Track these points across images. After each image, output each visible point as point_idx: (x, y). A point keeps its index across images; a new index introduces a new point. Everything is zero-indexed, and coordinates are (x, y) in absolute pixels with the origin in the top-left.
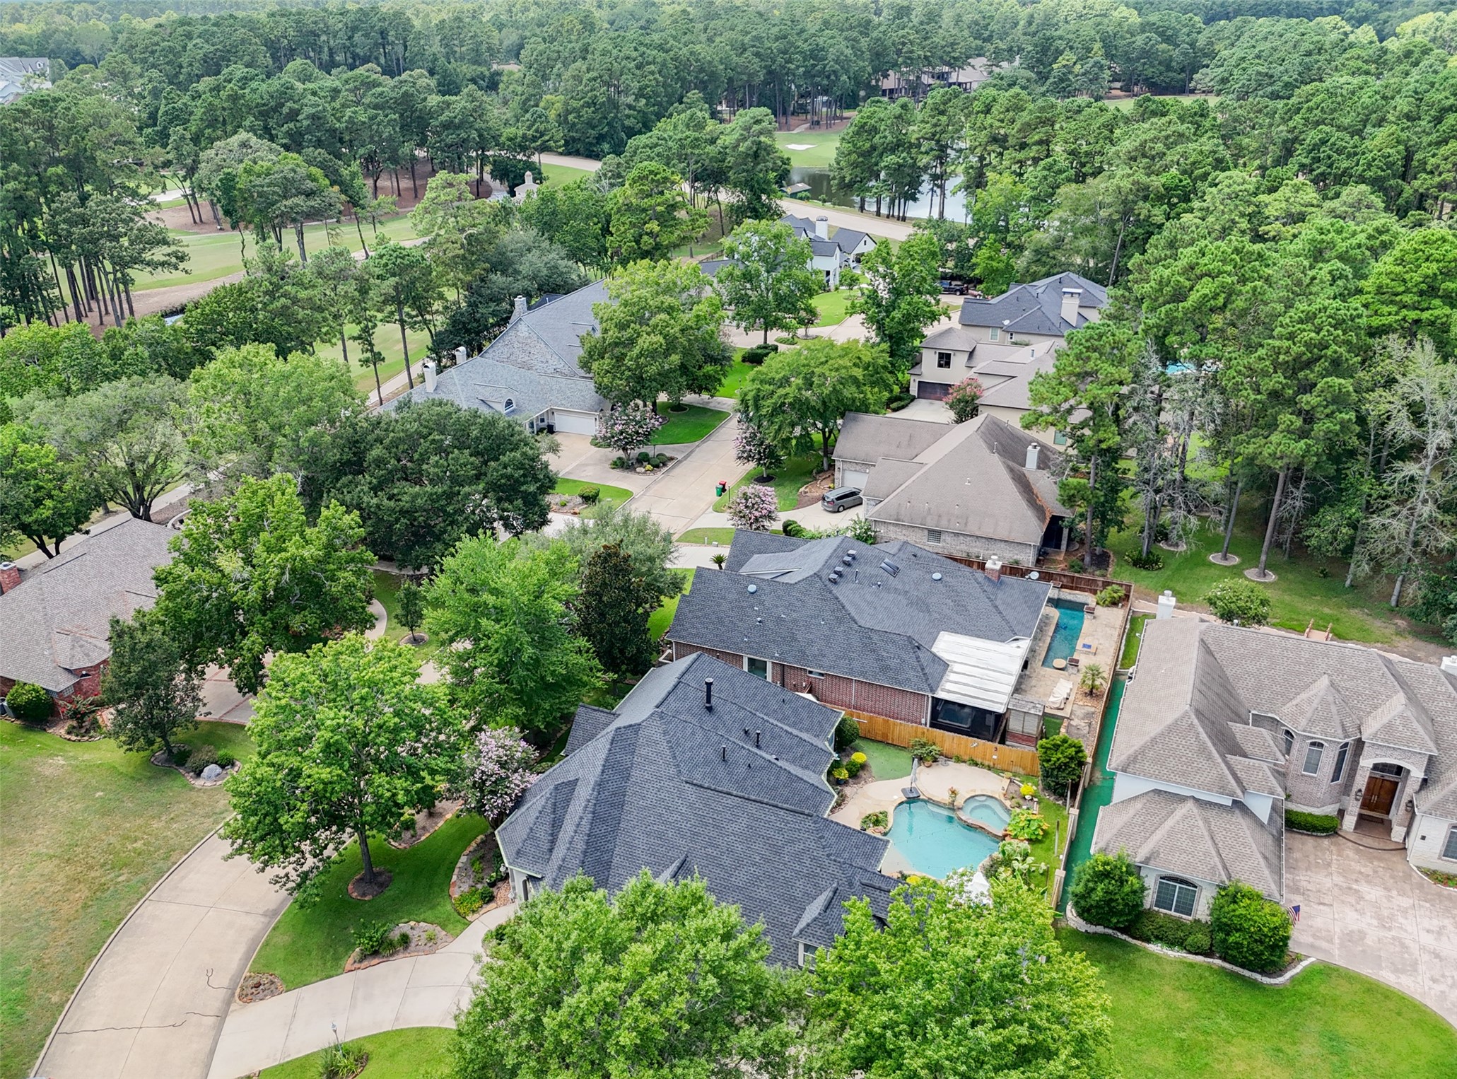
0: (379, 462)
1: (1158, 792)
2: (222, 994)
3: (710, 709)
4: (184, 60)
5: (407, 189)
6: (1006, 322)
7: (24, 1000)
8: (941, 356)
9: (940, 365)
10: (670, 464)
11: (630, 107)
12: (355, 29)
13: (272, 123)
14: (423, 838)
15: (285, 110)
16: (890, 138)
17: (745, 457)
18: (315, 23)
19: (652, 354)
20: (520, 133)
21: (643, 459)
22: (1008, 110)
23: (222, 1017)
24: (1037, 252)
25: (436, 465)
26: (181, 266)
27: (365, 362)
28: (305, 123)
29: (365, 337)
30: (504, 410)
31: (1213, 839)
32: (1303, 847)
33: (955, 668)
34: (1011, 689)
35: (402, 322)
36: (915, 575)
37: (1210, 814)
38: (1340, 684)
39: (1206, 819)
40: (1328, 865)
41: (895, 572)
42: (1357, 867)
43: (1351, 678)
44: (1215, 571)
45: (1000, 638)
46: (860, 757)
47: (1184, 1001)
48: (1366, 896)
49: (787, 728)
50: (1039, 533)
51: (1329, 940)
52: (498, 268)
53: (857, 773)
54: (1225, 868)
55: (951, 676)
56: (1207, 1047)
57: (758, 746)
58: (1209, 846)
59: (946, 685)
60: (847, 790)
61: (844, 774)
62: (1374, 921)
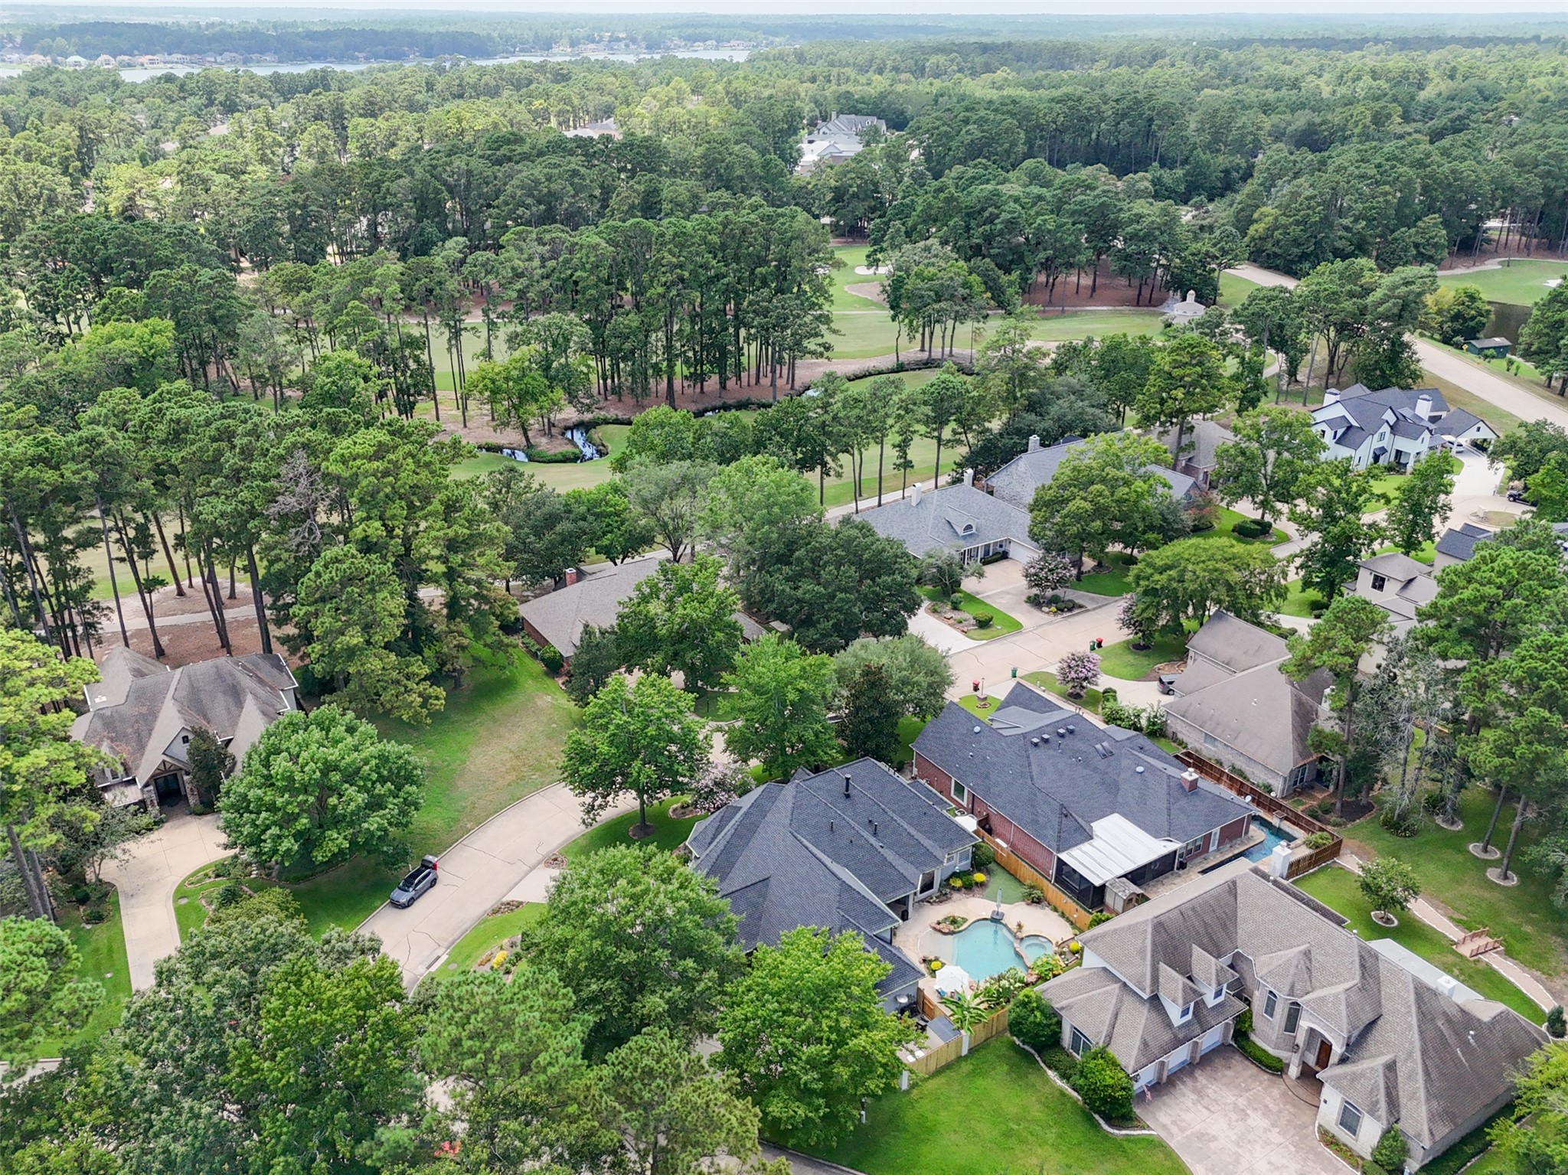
0: (800, 561)
1: (1105, 969)
2: (540, 857)
3: (848, 796)
4: (954, 144)
5: (1086, 287)
7: (456, 820)
8: (1376, 578)
9: (1374, 586)
10: (1076, 611)
11: (1346, 229)
12: (1124, 116)
13: (973, 224)
15: (986, 214)
17: (1127, 623)
18: (1090, 109)
19: (1077, 517)
20: (1204, 249)
21: (1054, 600)
23: (532, 869)
25: (830, 573)
26: (826, 354)
27: (897, 466)
28: (999, 227)
29: (903, 447)
30: (961, 533)
31: (1116, 1016)
32: (1243, 1071)
33: (1095, 842)
34: (1122, 872)
35: (939, 439)
36: (1125, 762)
37: (1128, 999)
38: (1316, 955)
39: (1120, 1001)
40: (1248, 1090)
41: (1107, 755)
42: (1268, 1101)
43: (1326, 955)
44: (1460, 858)
45: (1156, 835)
46: (979, 877)
47: (1036, 1112)
48: (1249, 1122)
49: (913, 831)
50: (1291, 767)
51: (1182, 1130)
52: (1035, 406)
53: (969, 887)
54: (1110, 1037)
55: (1086, 847)
56: (1022, 1141)
57: (875, 834)
58: (1108, 1017)
59: (1075, 851)
60: (956, 896)
61: (958, 883)
62: (1234, 1138)
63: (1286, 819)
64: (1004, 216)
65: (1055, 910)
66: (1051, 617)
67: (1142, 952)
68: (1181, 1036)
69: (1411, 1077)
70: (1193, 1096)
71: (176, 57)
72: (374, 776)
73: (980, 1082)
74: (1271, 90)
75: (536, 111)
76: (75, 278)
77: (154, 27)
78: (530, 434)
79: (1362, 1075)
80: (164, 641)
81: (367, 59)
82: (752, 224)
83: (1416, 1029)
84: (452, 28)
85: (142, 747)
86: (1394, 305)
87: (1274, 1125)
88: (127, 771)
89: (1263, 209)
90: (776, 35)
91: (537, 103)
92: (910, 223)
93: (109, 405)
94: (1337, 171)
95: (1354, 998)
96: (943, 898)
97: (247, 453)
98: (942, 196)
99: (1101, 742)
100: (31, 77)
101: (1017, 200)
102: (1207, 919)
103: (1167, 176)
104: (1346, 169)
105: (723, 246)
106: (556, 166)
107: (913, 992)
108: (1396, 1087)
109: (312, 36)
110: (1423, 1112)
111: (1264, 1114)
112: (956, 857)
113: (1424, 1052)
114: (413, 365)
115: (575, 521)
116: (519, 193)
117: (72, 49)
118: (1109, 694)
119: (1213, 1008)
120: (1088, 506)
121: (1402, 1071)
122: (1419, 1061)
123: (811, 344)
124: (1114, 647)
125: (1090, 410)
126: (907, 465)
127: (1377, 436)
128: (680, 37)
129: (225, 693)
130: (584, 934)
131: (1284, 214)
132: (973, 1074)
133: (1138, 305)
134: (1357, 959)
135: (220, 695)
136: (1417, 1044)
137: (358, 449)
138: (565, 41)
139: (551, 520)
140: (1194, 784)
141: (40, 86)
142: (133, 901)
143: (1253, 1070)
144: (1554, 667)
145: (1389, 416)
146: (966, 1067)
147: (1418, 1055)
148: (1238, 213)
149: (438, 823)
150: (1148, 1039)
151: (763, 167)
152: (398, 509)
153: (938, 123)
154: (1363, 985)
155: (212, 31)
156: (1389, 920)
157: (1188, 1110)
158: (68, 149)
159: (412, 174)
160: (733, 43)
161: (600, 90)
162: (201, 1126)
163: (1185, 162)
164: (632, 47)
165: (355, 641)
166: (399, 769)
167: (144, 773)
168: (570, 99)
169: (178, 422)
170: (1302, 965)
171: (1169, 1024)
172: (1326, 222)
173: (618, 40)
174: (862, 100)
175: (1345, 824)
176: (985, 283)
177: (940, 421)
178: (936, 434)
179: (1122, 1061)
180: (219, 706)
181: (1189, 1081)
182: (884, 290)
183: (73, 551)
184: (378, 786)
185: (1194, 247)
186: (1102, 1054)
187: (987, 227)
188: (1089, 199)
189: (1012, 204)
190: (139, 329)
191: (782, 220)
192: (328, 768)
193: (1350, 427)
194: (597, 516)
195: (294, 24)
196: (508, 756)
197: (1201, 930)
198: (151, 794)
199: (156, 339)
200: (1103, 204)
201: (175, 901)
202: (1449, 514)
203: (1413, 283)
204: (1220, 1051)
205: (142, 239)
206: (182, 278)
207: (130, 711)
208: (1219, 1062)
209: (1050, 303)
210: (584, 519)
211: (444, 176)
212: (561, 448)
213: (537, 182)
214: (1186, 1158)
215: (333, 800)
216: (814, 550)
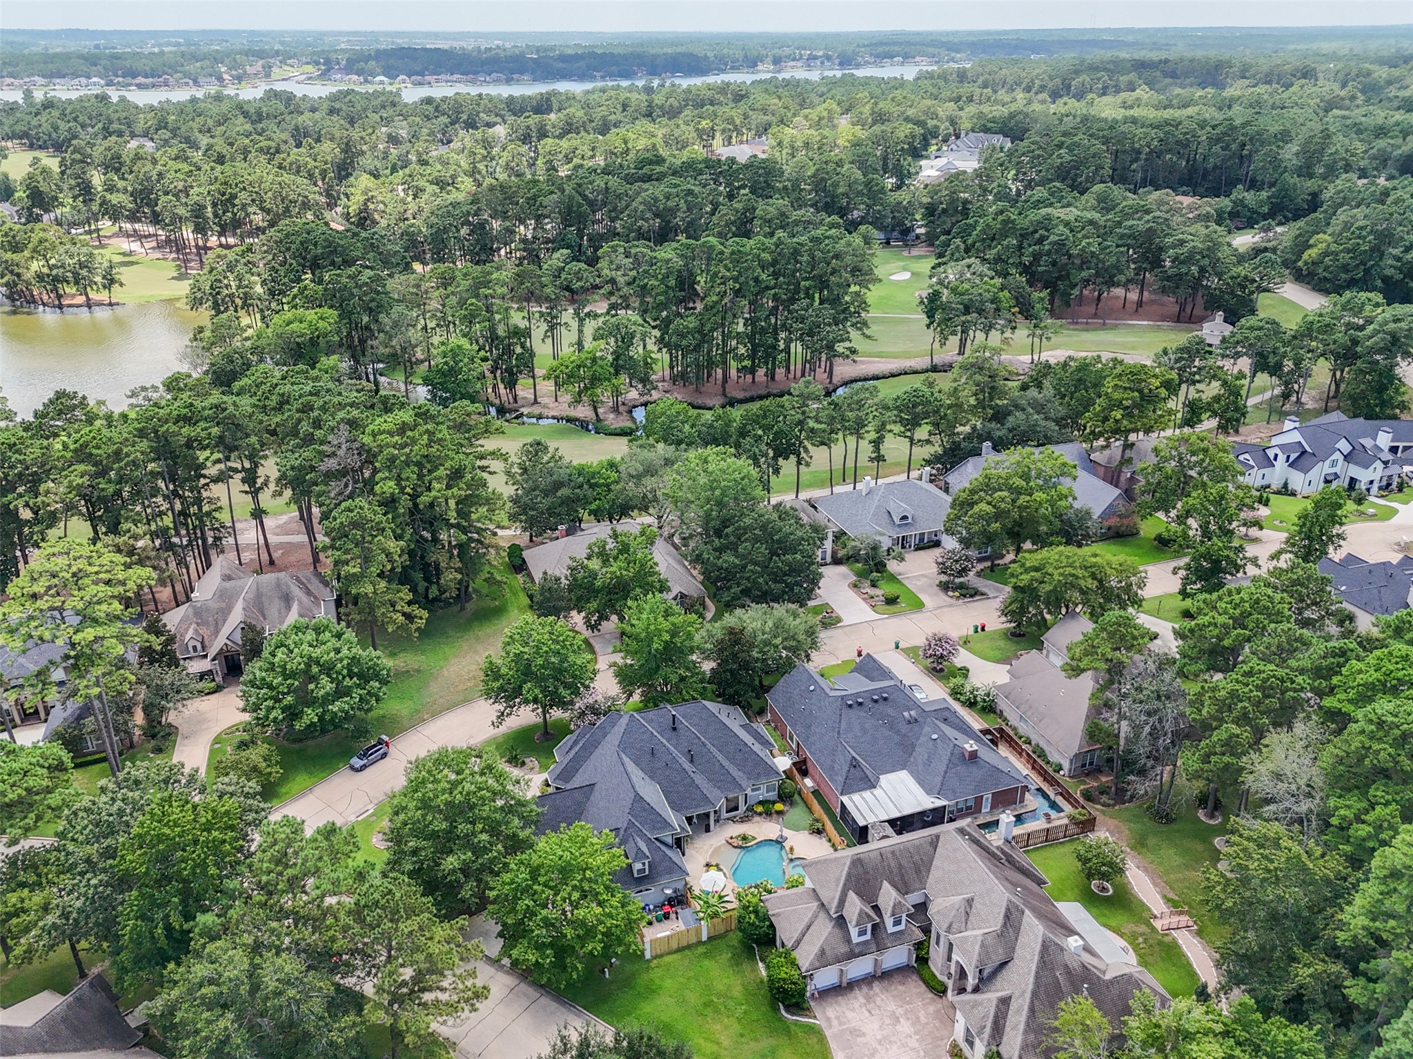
1: (814, 890)
3: (674, 729)
5: (1133, 303)
7: (417, 712)
10: (977, 598)
12: (1218, 140)
13: (1025, 243)
15: (1037, 236)
17: (1004, 613)
19: (980, 518)
20: (1243, 273)
21: (960, 587)
27: (871, 460)
28: (1047, 247)
29: (877, 443)
30: (897, 522)
31: (808, 927)
32: (914, 988)
33: (877, 791)
34: (886, 818)
35: (911, 440)
36: (927, 729)
37: (822, 915)
38: (976, 904)
39: (815, 916)
40: (909, 1003)
41: (913, 721)
42: (922, 1015)
43: (984, 904)
44: (1200, 847)
45: (929, 792)
46: (779, 806)
47: (737, 992)
48: (899, 1027)
49: (726, 763)
50: (1075, 750)
51: (841, 1024)
52: (999, 416)
53: (768, 814)
54: (798, 942)
55: (867, 794)
56: (717, 1011)
57: (692, 761)
58: (801, 927)
59: (856, 797)
60: (757, 818)
61: (760, 809)
62: (879, 1037)
63: (1061, 794)
64: (1053, 238)
65: (830, 841)
66: (953, 601)
67: (838, 880)
68: (857, 951)
69: (1018, 1012)
70: (863, 1001)
71: (456, 76)
72: (345, 672)
73: (706, 963)
74: (1402, 111)
75: (703, 129)
76: (292, 271)
77: (445, 52)
78: (600, 411)
79: (981, 1004)
80: (275, 555)
81: (603, 78)
82: (801, 245)
83: (1033, 973)
84: (679, 50)
85: (217, 632)
86: (1382, 340)
87: (916, 1033)
88: (203, 648)
89: (1321, 236)
90: (958, 51)
91: (704, 123)
92: (970, 242)
93: (253, 378)
94: (1396, 202)
95: (990, 940)
96: (744, 819)
97: (317, 424)
98: (1000, 218)
99: (909, 710)
100: (334, 98)
101: (1067, 224)
102: (904, 862)
103: (1250, 197)
104: (1404, 201)
105: (774, 263)
106: (676, 186)
107: (680, 886)
108: (1005, 1018)
109: (564, 58)
110: (1018, 1041)
111: (913, 1024)
112: (763, 788)
113: (1035, 994)
114: (518, 350)
115: (574, 488)
116: (641, 208)
117: (378, 70)
118: (964, 672)
119: (892, 934)
120: (988, 509)
121: (1014, 1005)
122: (1028, 1000)
123: (840, 348)
124: (994, 632)
125: (1043, 423)
126: (879, 458)
127: (1328, 462)
128: (871, 55)
129: (280, 598)
130: (412, 805)
131: (1335, 242)
132: (706, 955)
133: (1178, 321)
134: (1003, 911)
135: (277, 600)
136: (1031, 987)
137: (384, 427)
138: (769, 59)
139: (558, 485)
140: (974, 755)
141: (337, 105)
142: (186, 741)
143: (923, 988)
144: (1251, 691)
145: (1344, 446)
146: (701, 950)
147: (1028, 995)
148: (1297, 237)
149: (405, 712)
150: (827, 949)
151: (866, 186)
152: (411, 473)
153: (1033, 147)
154: (1002, 932)
155: (489, 54)
156: (1104, 889)
157: (853, 1010)
158: (326, 163)
159: (563, 191)
160: (918, 59)
161: (764, 110)
162: (91, 892)
163: (1272, 185)
164: (826, 63)
165: (355, 570)
166: (369, 669)
167: (212, 652)
168: (733, 119)
169: (283, 395)
170: (962, 910)
171: (849, 941)
172: (1377, 251)
173: (816, 58)
174: (993, 121)
175: (1114, 805)
176: (1017, 299)
177: (914, 423)
178: (908, 434)
179: (800, 962)
180: (274, 609)
181: (865, 989)
182: (922, 302)
183: (207, 484)
184: (347, 679)
185: (1237, 270)
186: (787, 954)
187: (1037, 247)
188: (1140, 224)
189: (1061, 227)
190: (311, 315)
191: (827, 241)
192: (311, 661)
193: (1304, 452)
194: (592, 486)
195: (553, 49)
196: (474, 667)
197: (895, 870)
198: (217, 667)
199: (321, 324)
200: (1150, 228)
201: (212, 745)
202: (1342, 542)
203: (1403, 320)
204: (901, 971)
205: (341, 243)
206: (349, 277)
207: (214, 605)
208: (897, 978)
209: (1095, 316)
210: (581, 487)
211: (587, 193)
212: (624, 423)
213: (656, 200)
214: (833, 1045)
215: (311, 686)
216: (738, 528)
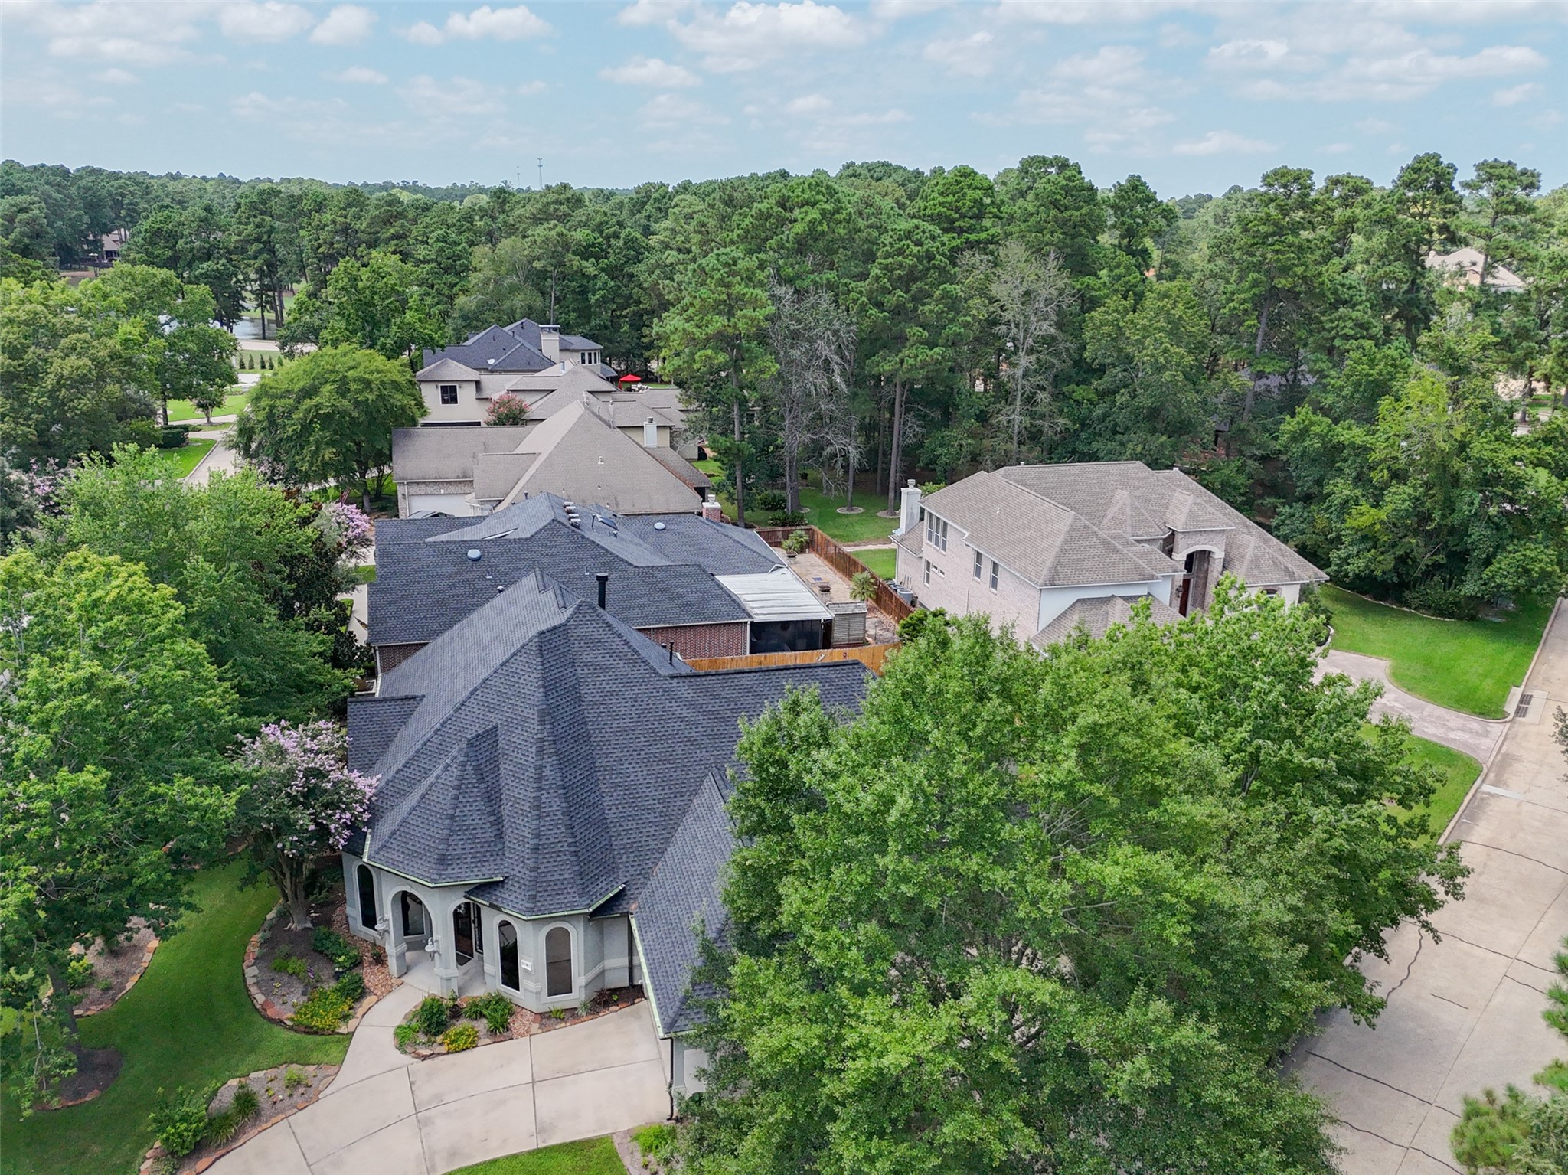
1: (1083, 601)
6: (491, 362)
8: (445, 389)
9: (445, 402)
14: (129, 986)
16: (197, 244)
22: (349, 205)
24: (464, 317)
